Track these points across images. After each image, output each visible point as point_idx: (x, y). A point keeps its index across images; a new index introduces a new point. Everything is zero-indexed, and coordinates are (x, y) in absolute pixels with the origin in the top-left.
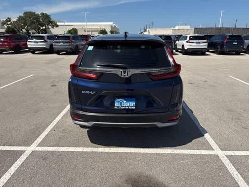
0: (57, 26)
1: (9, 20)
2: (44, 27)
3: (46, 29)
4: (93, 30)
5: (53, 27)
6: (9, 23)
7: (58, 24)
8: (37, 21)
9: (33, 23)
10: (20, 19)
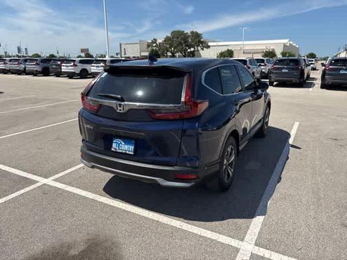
0: (208, 47)
1: (155, 41)
2: (192, 49)
3: (194, 51)
4: (256, 51)
5: (203, 49)
6: (154, 45)
7: (210, 44)
8: (185, 42)
9: (180, 44)
10: (167, 39)
